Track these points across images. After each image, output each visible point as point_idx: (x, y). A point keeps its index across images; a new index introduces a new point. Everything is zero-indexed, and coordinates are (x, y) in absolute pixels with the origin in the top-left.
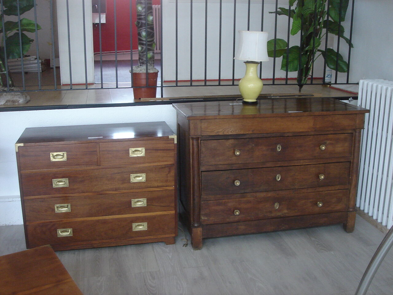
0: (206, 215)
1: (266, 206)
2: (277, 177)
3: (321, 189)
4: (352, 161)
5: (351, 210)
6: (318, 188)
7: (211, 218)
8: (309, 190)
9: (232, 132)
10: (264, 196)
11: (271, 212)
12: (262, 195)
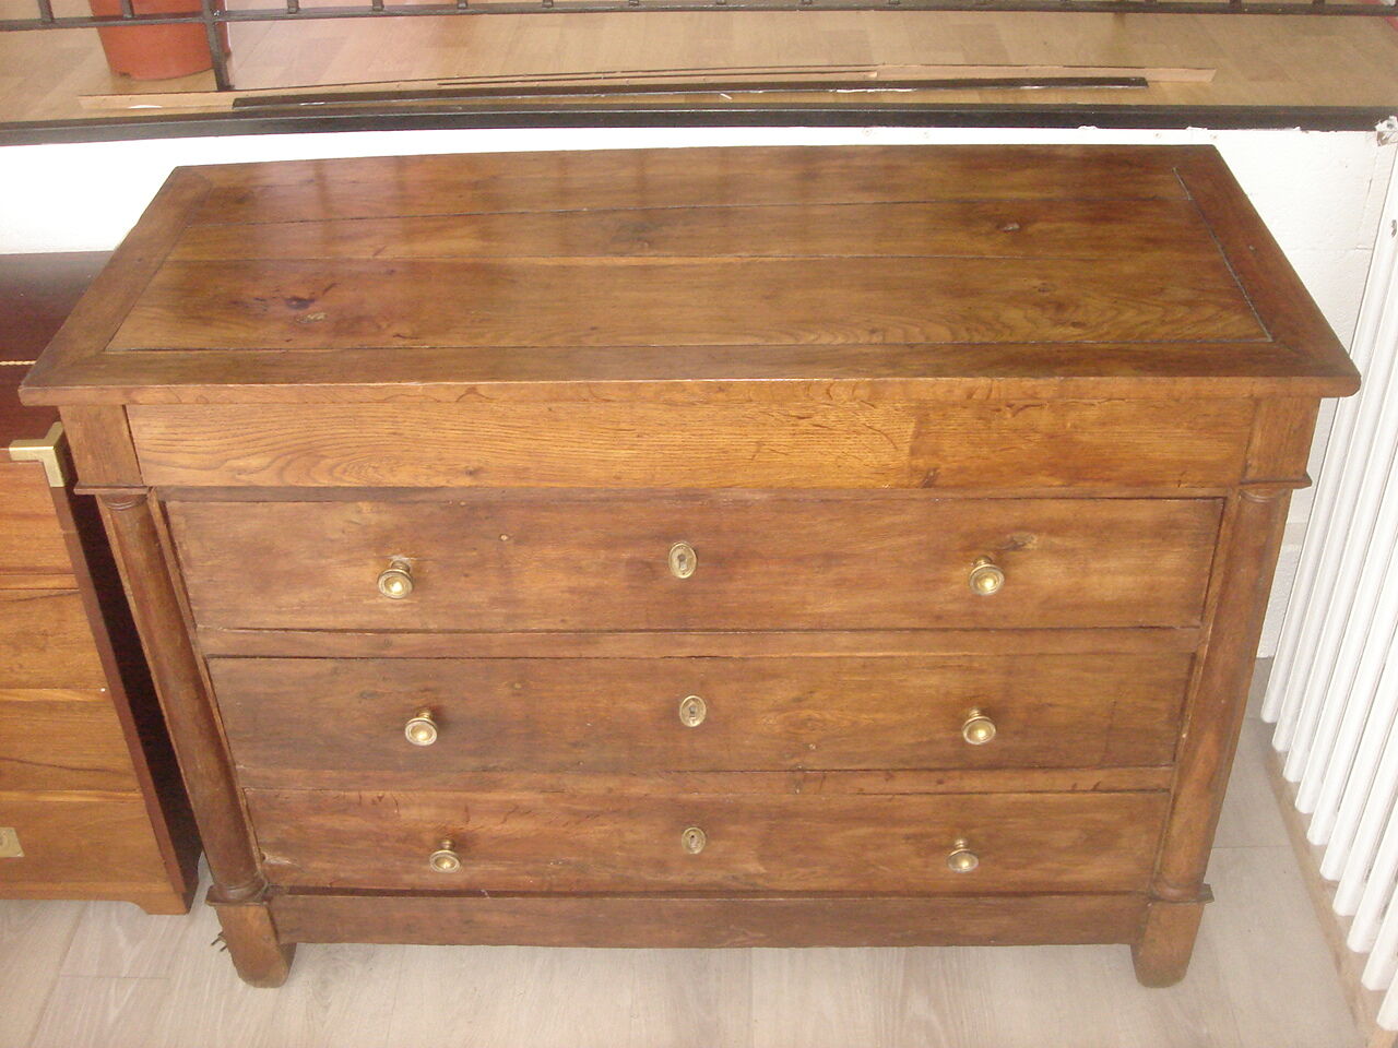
0: (281, 847)
1: (629, 837)
2: (683, 712)
3: (974, 782)
4: (1204, 652)
5: (1172, 892)
6: (957, 773)
7: (316, 865)
8: (902, 783)
9: (337, 475)
10: (610, 790)
11: (661, 865)
12: (596, 786)
